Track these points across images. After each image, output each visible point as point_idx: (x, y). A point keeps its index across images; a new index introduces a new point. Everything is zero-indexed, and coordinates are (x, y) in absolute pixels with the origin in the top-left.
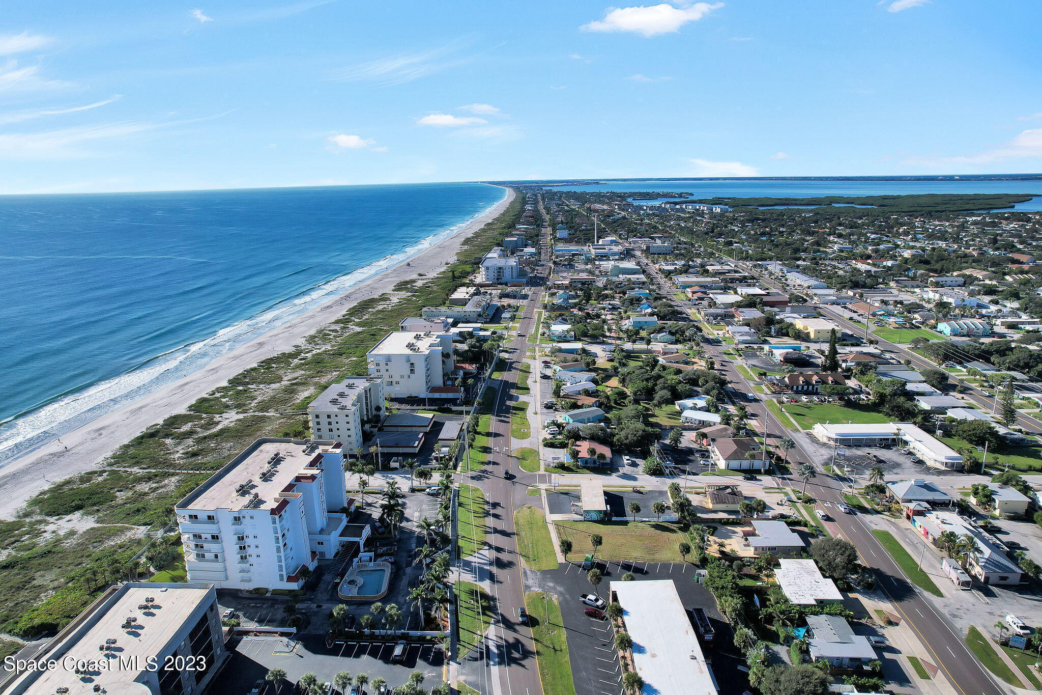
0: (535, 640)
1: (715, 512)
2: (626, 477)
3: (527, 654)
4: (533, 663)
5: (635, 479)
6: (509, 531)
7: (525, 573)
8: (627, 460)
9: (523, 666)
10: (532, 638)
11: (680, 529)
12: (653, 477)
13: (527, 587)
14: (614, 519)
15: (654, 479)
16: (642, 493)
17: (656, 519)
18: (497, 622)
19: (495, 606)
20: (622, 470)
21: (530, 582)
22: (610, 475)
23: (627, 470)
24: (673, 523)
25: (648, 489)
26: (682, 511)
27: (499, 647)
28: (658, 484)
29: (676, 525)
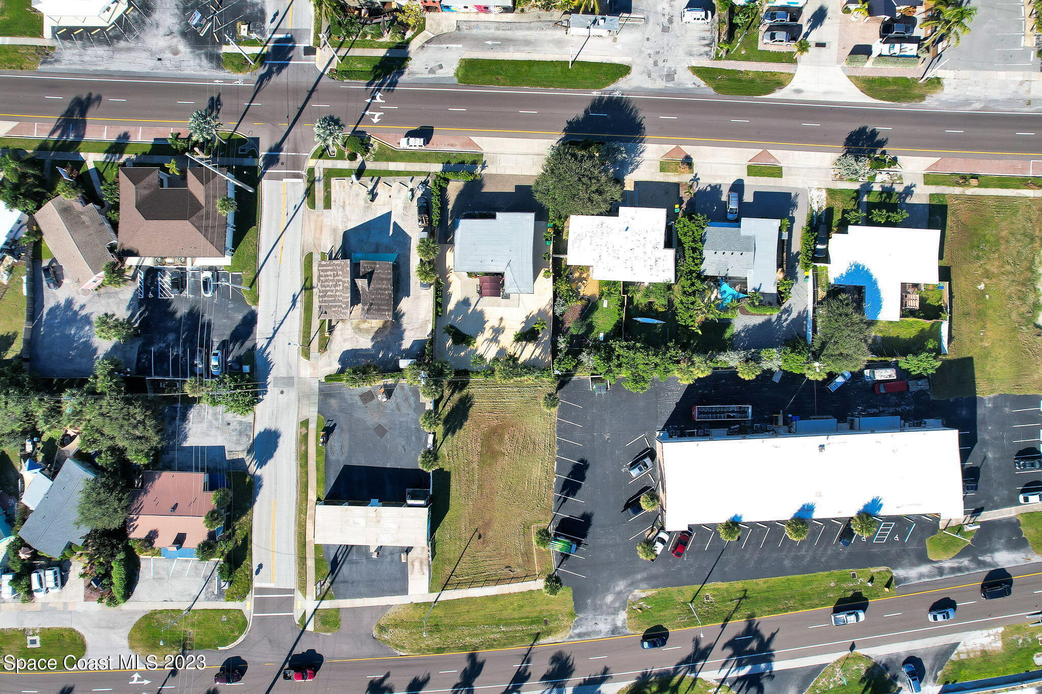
0: (727, 620)
3: (752, 631)
4: (766, 623)
6: (466, 664)
7: (580, 635)
9: (773, 635)
10: (723, 626)
13: (615, 630)
18: (693, 669)
19: (659, 674)
21: (604, 627)
27: (740, 665)
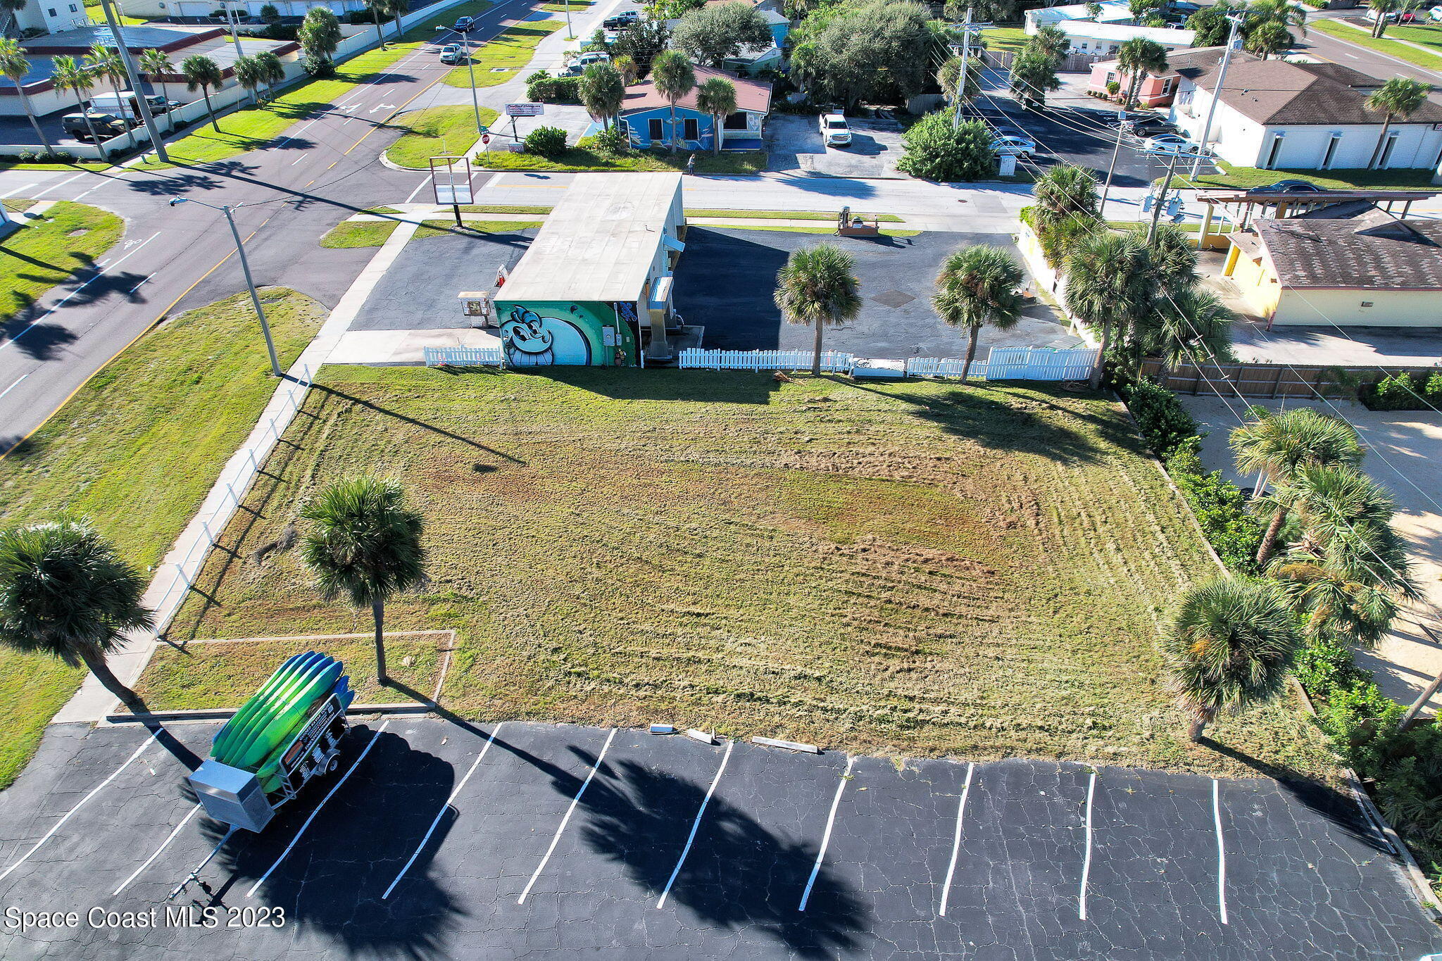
1: (1302, 332)
2: (820, 183)
5: (863, 192)
8: (834, 125)
11: (1115, 431)
12: (945, 189)
14: (693, 357)
15: (946, 195)
16: (886, 240)
17: (951, 367)
20: (806, 164)
22: (753, 176)
23: (834, 162)
24: (1056, 388)
25: (915, 225)
26: (1146, 315)
28: (961, 209)
29: (1080, 406)
